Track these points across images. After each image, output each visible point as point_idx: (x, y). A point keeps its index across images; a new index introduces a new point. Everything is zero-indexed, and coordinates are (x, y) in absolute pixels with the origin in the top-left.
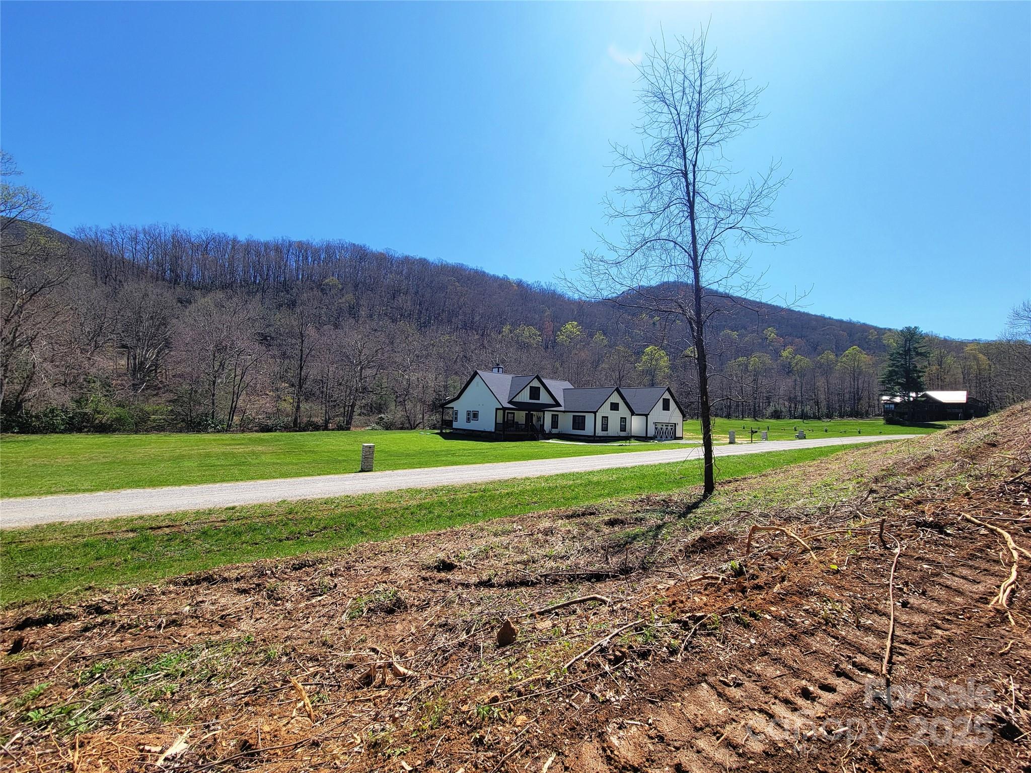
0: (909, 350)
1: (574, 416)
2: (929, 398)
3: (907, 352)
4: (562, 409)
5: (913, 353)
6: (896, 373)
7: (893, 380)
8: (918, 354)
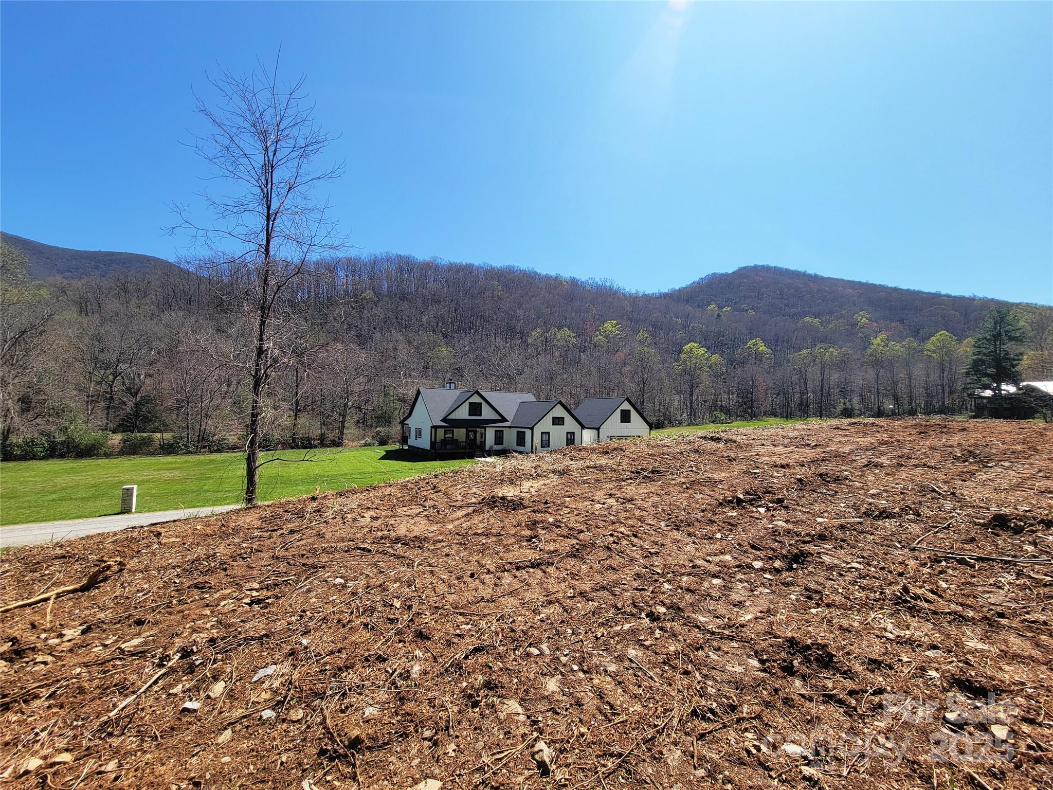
0: (999, 334)
1: (518, 432)
3: (997, 337)
4: (508, 424)
5: (1004, 337)
6: (983, 361)
7: (979, 371)
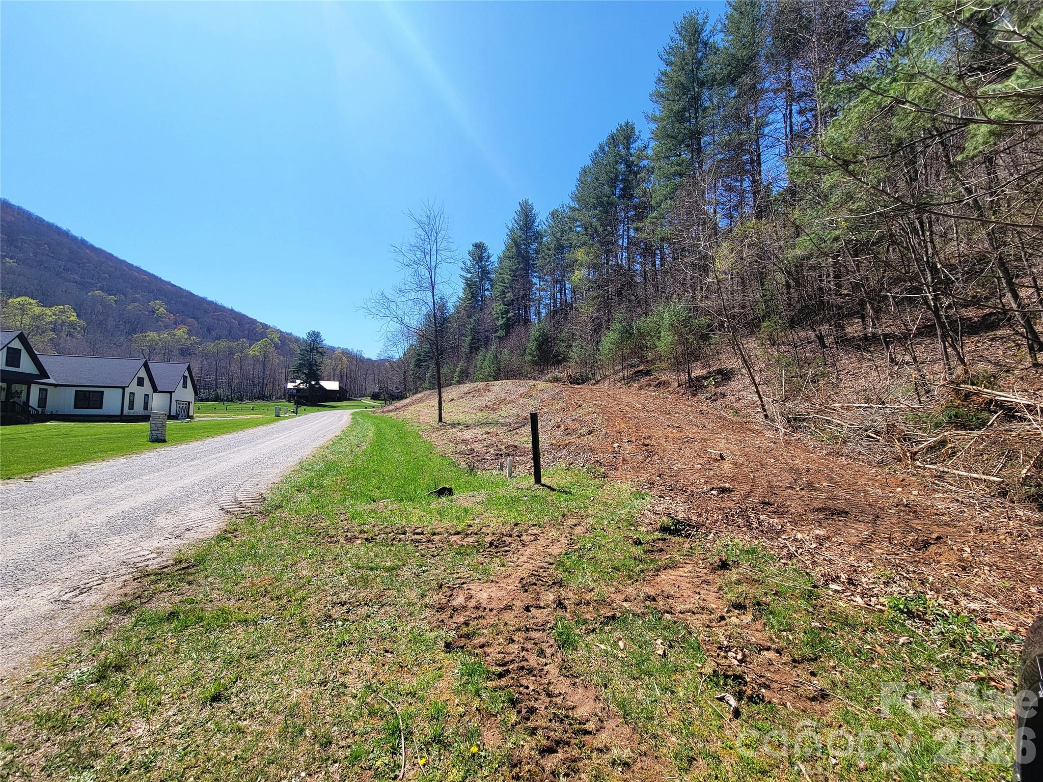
0: (313, 348)
1: (76, 391)
2: (322, 388)
3: (312, 350)
4: (51, 381)
5: (315, 352)
6: (303, 365)
7: (300, 370)
8: (318, 352)
